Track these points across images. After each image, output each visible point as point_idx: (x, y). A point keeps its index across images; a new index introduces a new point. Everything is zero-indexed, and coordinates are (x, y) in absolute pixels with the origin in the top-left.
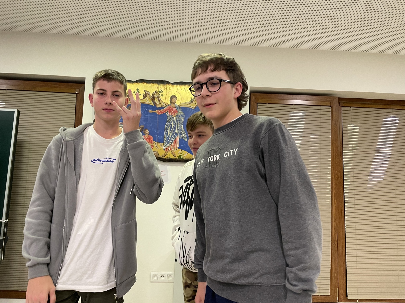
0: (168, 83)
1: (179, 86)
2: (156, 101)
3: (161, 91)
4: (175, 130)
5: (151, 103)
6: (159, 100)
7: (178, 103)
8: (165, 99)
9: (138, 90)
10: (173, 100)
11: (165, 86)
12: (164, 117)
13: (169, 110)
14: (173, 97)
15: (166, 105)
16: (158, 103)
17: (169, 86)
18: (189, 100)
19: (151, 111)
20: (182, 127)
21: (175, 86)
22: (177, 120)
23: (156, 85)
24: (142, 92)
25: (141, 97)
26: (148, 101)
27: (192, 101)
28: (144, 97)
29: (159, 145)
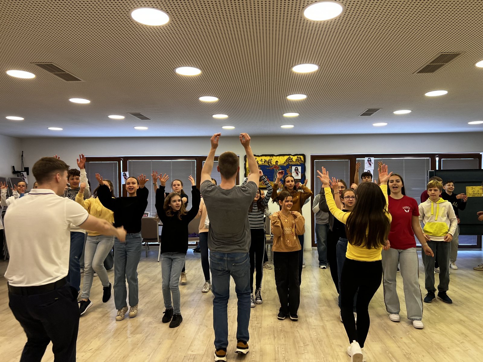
0: (274, 155)
1: (279, 157)
2: (270, 164)
3: (271, 159)
5: (267, 165)
6: (271, 163)
7: (279, 164)
8: (274, 163)
9: (262, 159)
12: (273, 170)
13: (275, 167)
14: (277, 162)
15: (274, 165)
17: (274, 157)
18: (284, 162)
19: (268, 168)
21: (277, 157)
23: (269, 157)
24: (263, 160)
25: (263, 162)
26: (266, 164)
27: (285, 163)
28: (264, 162)
29: (272, 182)
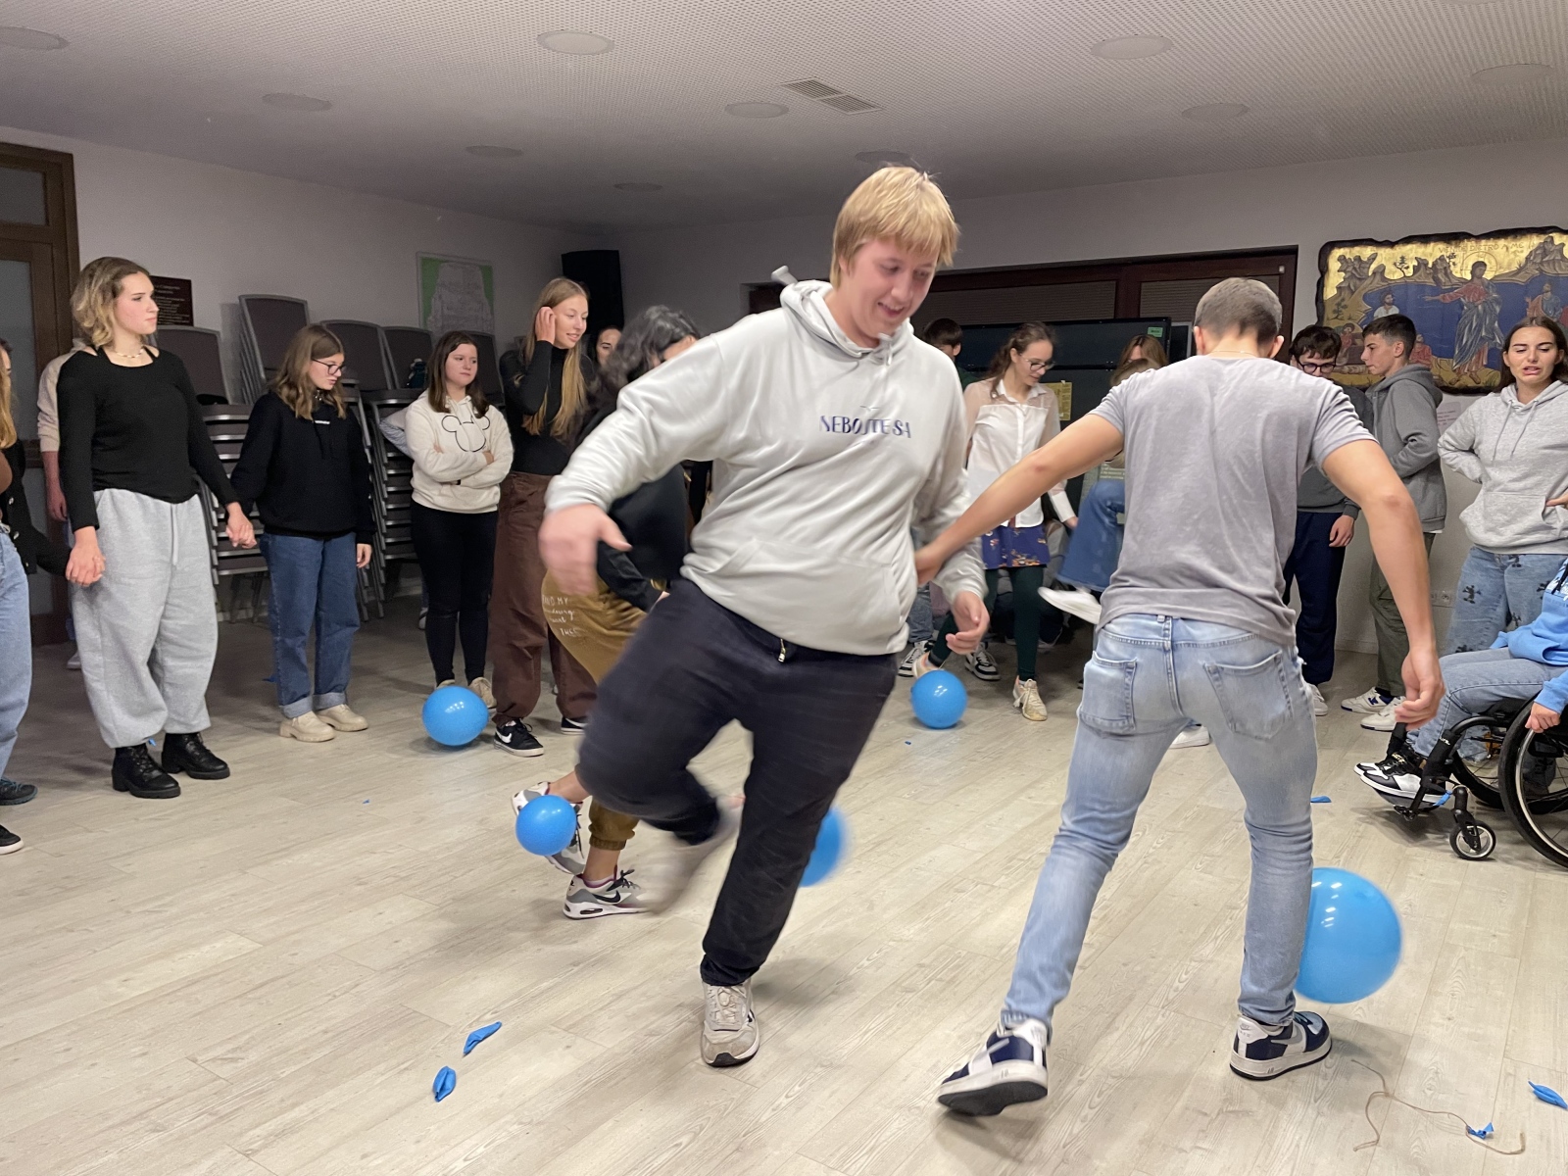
0: (1467, 236)
1: (1491, 242)
3: (1453, 256)
4: (1479, 331)
5: (1430, 282)
6: (1446, 274)
7: (1488, 275)
9: (1403, 258)
10: (1478, 272)
11: (1462, 245)
12: (1456, 306)
13: (1469, 291)
14: (1479, 266)
16: (1443, 281)
17: (1470, 244)
19: (1430, 299)
20: (1496, 325)
21: (1483, 242)
22: (1484, 311)
23: (1441, 246)
24: (1411, 262)
25: (1410, 272)
26: (1423, 278)
28: (1416, 271)
